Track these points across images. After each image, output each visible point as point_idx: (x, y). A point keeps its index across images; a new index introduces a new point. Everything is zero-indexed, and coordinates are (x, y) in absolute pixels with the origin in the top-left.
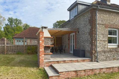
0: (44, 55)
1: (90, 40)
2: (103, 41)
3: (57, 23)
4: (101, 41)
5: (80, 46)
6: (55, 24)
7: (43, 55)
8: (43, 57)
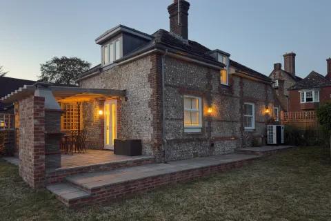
0: (46, 155)
1: (152, 119)
2: (176, 119)
3: (55, 65)
4: (172, 119)
5: (129, 131)
6: (47, 66)
7: (44, 157)
8: (43, 160)
